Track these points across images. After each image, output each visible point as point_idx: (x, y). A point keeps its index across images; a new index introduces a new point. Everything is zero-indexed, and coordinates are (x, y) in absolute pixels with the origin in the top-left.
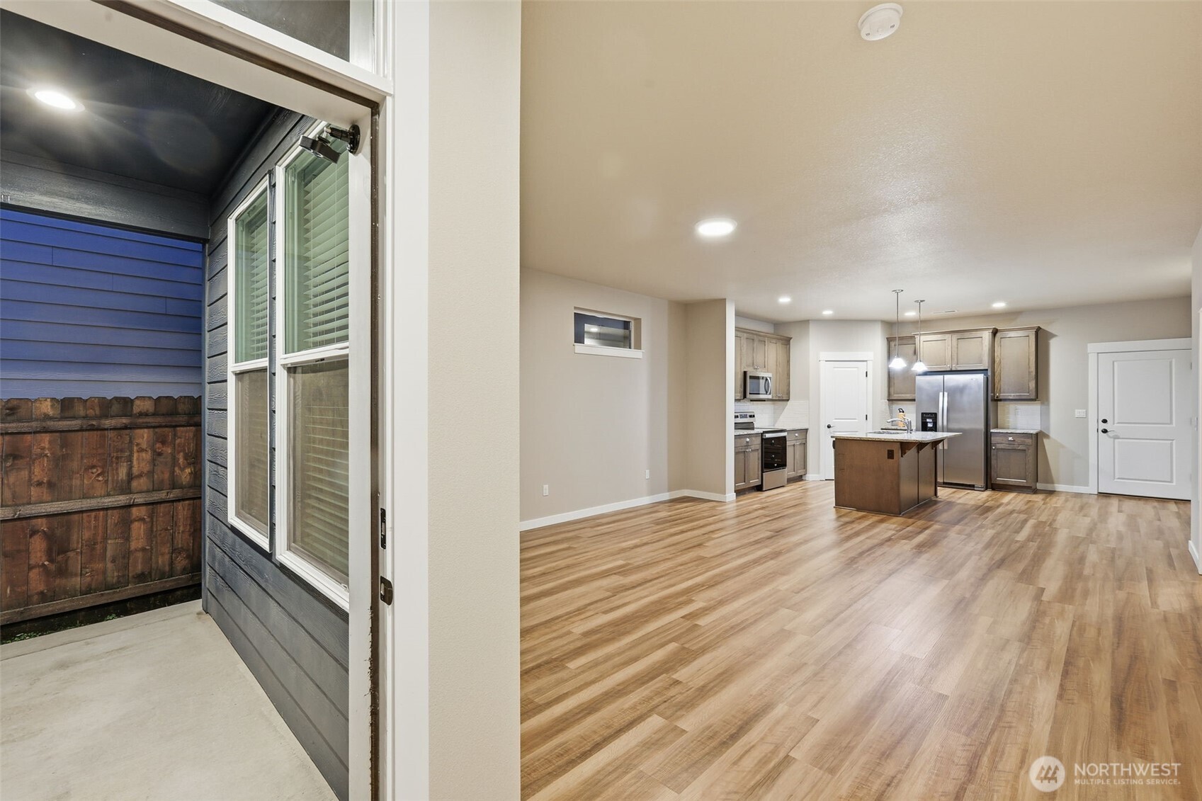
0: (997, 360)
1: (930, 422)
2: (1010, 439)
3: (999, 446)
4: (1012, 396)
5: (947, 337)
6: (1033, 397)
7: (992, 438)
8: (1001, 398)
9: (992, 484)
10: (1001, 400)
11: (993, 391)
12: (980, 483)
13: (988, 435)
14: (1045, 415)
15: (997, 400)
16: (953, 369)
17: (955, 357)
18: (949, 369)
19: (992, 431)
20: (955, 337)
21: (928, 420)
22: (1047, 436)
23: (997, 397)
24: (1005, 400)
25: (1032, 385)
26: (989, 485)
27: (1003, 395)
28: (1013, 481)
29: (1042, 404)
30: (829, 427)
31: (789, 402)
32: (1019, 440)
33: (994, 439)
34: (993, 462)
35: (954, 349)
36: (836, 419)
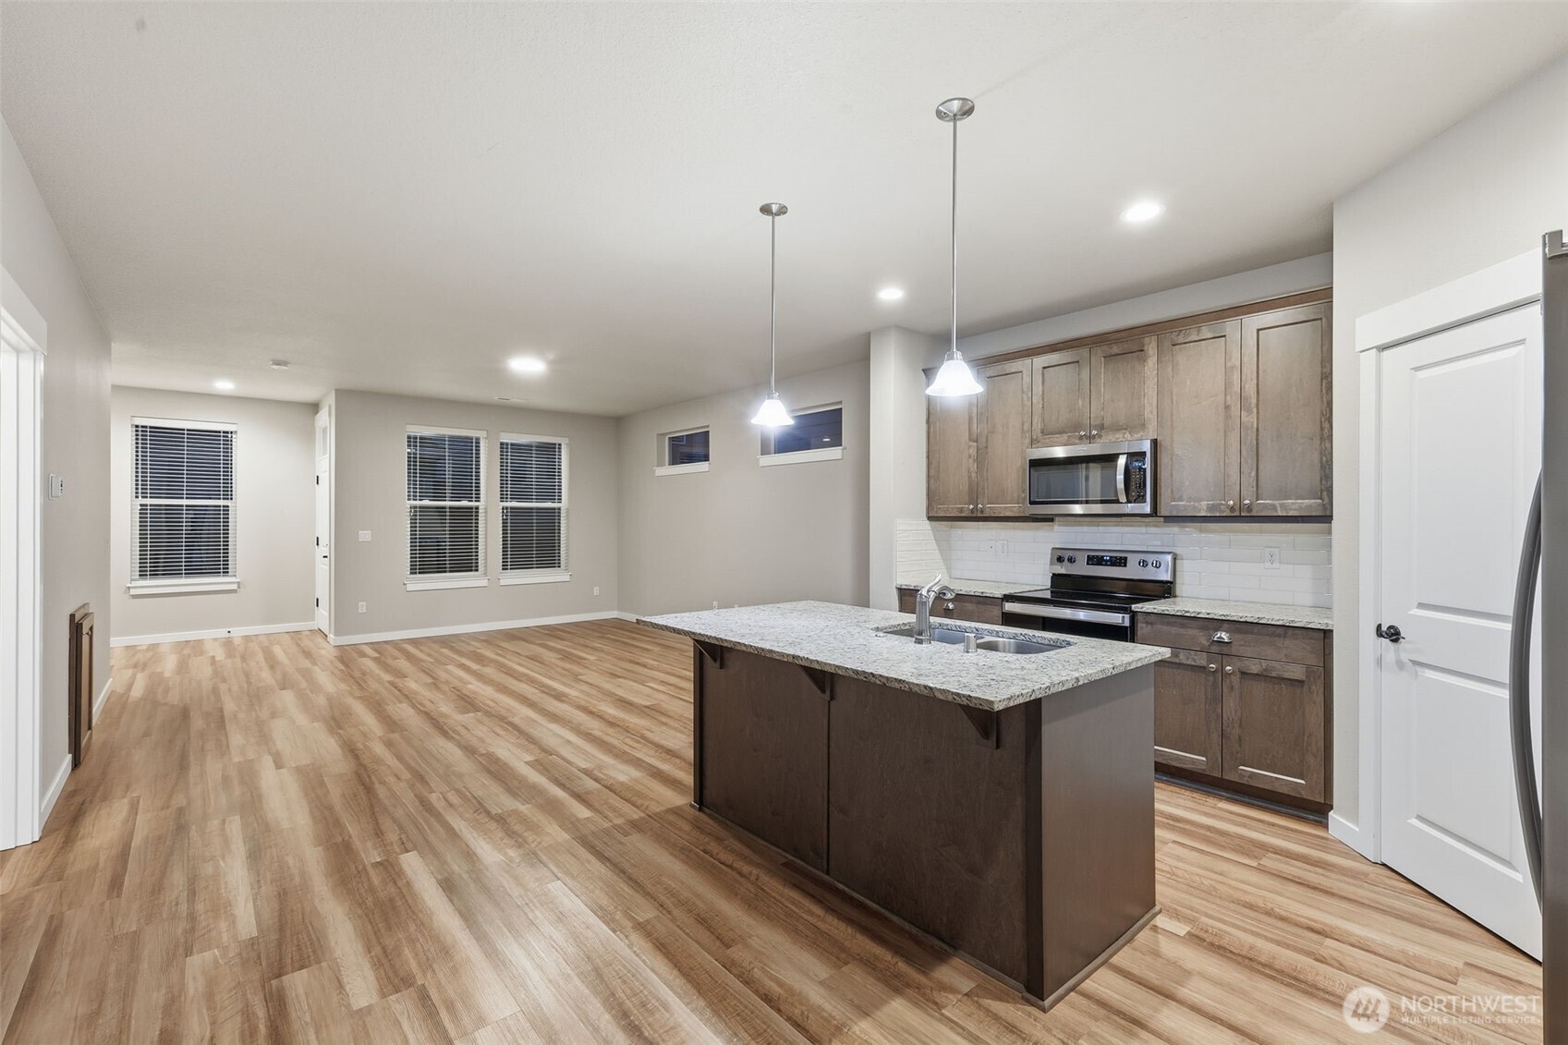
30: (1393, 635)
31: (1329, 527)
36: (1421, 606)
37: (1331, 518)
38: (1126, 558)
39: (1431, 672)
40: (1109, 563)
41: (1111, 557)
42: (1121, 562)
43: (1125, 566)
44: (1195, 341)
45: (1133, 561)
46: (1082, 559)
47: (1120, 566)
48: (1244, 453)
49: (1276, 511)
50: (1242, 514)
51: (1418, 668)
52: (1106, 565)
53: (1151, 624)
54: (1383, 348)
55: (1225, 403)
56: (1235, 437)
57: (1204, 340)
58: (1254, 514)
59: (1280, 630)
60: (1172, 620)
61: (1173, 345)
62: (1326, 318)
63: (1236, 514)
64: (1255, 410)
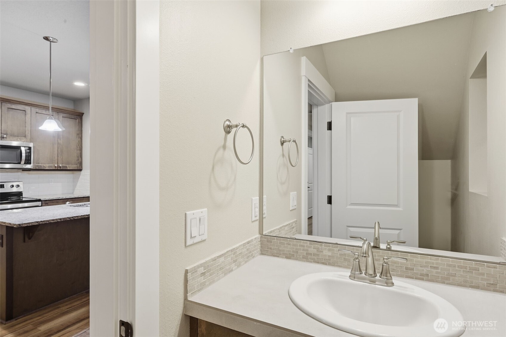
37: (81, 170)
38: (4, 185)
42: (2, 186)
43: (4, 188)
44: (44, 114)
45: (7, 185)
47: (1, 188)
48: (59, 151)
49: (68, 168)
50: (59, 169)
53: (47, 204)
56: (56, 146)
57: (47, 114)
58: (61, 169)
59: (82, 199)
60: (54, 201)
61: (36, 113)
62: (79, 120)
63: (57, 168)
64: (62, 139)
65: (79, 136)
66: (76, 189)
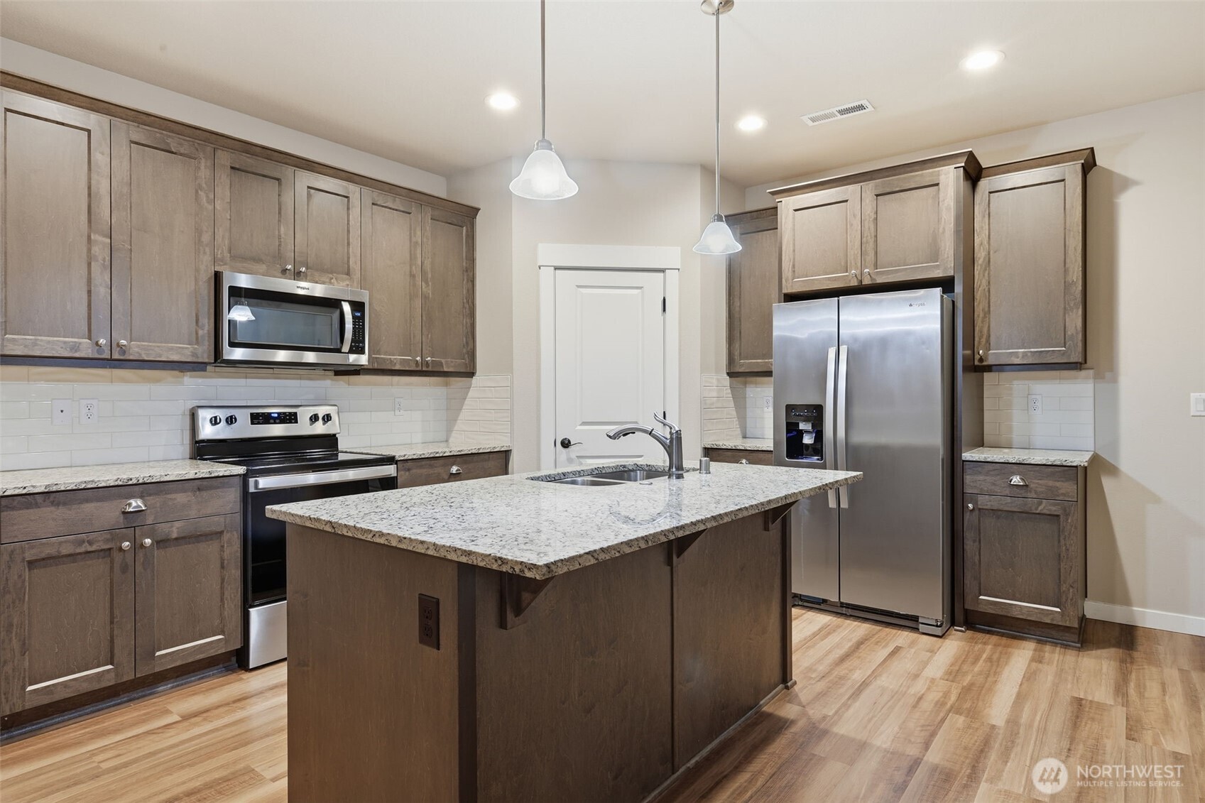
0: (980, 255)
1: (807, 432)
2: (1016, 480)
3: (984, 501)
4: (1020, 354)
5: (851, 191)
6: (1076, 357)
7: (968, 478)
8: (991, 361)
9: (966, 611)
10: (989, 368)
11: (970, 342)
12: (932, 607)
13: (954, 467)
14: (1107, 410)
15: (978, 368)
16: (867, 281)
17: (870, 248)
18: (854, 283)
19: (967, 456)
20: (870, 187)
21: (802, 426)
22: (1113, 470)
23: (981, 360)
24: (1000, 368)
25: (1074, 321)
26: (959, 616)
27: (995, 355)
28: (1024, 607)
29: (1099, 377)
30: (566, 444)
31: (475, 380)
32: (1039, 484)
33: (972, 482)
34: (970, 546)
35: (869, 225)
36: (584, 423)
37: (471, 374)
38: (296, 414)
39: (590, 460)
40: (278, 421)
41: (279, 414)
42: (291, 418)
43: (296, 422)
44: (390, 208)
45: (304, 414)
46: (243, 417)
47: (291, 422)
48: (424, 318)
49: (443, 367)
50: (424, 369)
51: (581, 460)
52: (275, 423)
53: (409, 470)
54: (556, 268)
55: (410, 272)
56: (418, 303)
57: (396, 210)
58: (430, 369)
59: (486, 456)
60: (424, 463)
61: (373, 204)
62: (467, 227)
63: (419, 368)
64: (430, 283)
65: (468, 275)
66: (456, 428)
